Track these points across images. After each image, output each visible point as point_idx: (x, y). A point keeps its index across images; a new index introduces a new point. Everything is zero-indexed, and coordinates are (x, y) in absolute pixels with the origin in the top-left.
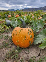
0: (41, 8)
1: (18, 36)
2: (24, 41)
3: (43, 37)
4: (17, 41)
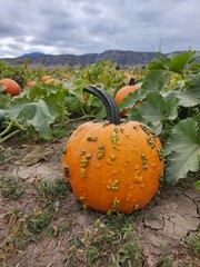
0: (96, 55)
1: (113, 160)
2: (141, 178)
4: (113, 184)
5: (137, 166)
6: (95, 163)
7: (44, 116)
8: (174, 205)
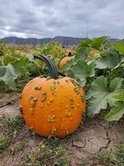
0: (50, 39)
1: (52, 102)
2: (70, 114)
3: (102, 96)
4: (51, 118)
5: (67, 106)
6: (39, 104)
7: (11, 75)
8: (93, 131)
